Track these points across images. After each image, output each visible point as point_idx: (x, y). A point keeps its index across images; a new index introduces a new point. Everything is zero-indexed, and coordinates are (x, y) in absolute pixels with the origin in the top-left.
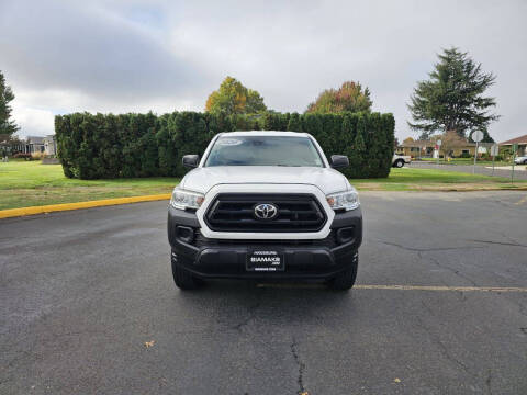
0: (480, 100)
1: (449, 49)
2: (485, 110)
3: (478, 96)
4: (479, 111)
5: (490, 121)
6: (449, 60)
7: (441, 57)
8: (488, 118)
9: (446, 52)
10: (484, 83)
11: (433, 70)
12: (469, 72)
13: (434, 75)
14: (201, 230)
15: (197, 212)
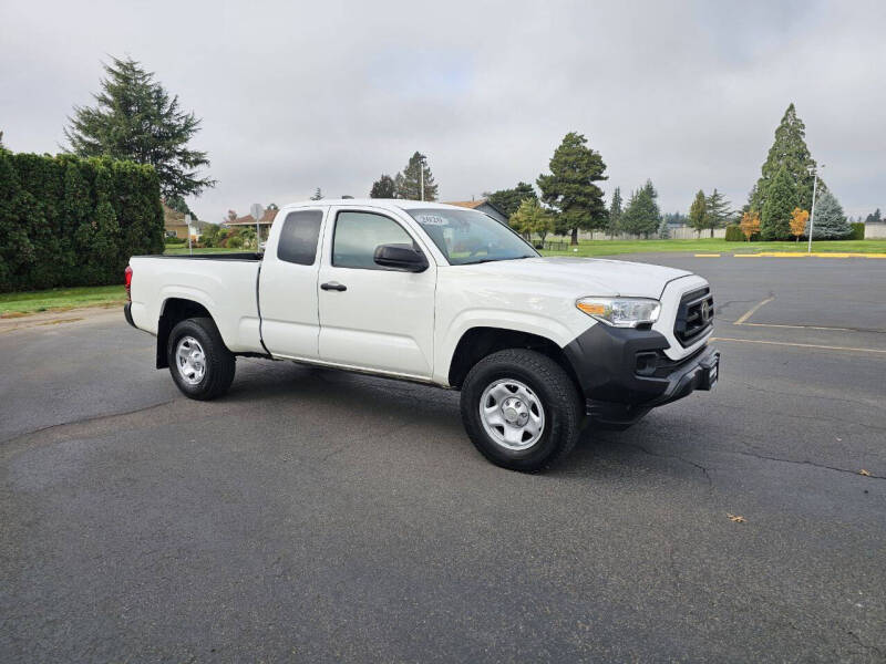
0: (185, 154)
1: (124, 60)
2: (195, 169)
3: (181, 147)
4: (186, 171)
5: (204, 187)
6: (126, 79)
7: (111, 70)
8: (200, 183)
9: (119, 64)
10: (187, 126)
11: (101, 91)
12: (160, 105)
13: (104, 100)
14: (666, 352)
15: (653, 328)
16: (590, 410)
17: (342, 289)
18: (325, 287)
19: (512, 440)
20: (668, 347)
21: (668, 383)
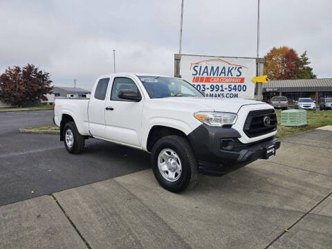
14: (239, 139)
15: (233, 127)
16: (201, 165)
17: (112, 109)
18: (107, 109)
19: (171, 177)
20: (240, 137)
21: (239, 155)
